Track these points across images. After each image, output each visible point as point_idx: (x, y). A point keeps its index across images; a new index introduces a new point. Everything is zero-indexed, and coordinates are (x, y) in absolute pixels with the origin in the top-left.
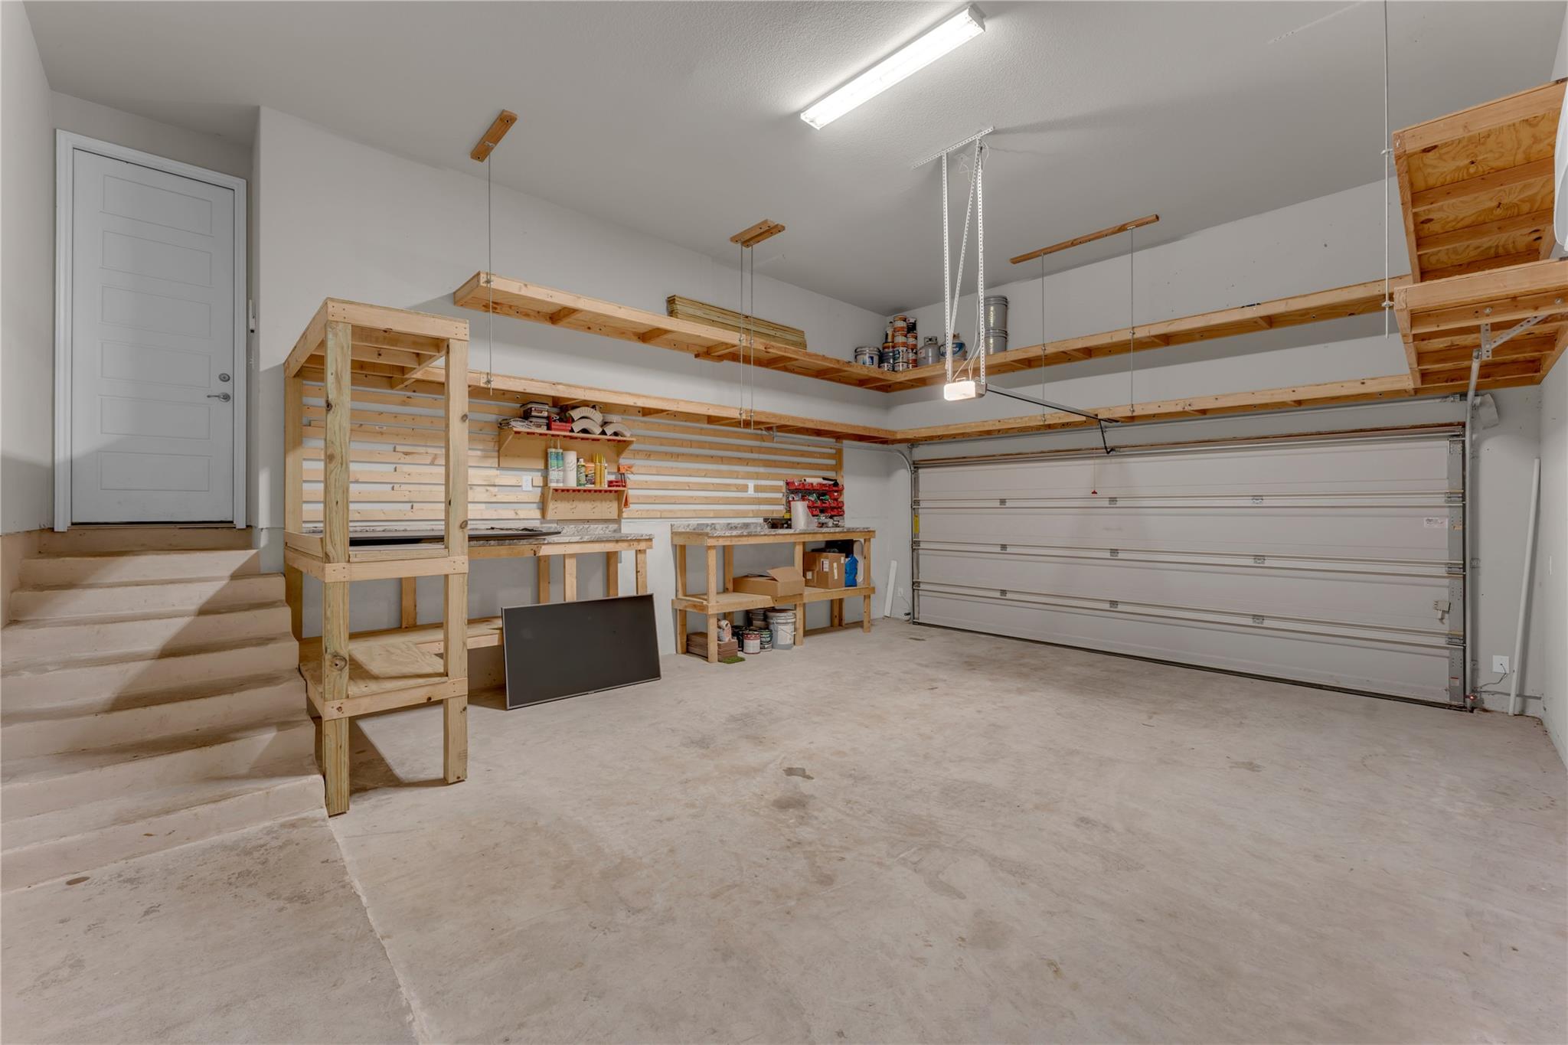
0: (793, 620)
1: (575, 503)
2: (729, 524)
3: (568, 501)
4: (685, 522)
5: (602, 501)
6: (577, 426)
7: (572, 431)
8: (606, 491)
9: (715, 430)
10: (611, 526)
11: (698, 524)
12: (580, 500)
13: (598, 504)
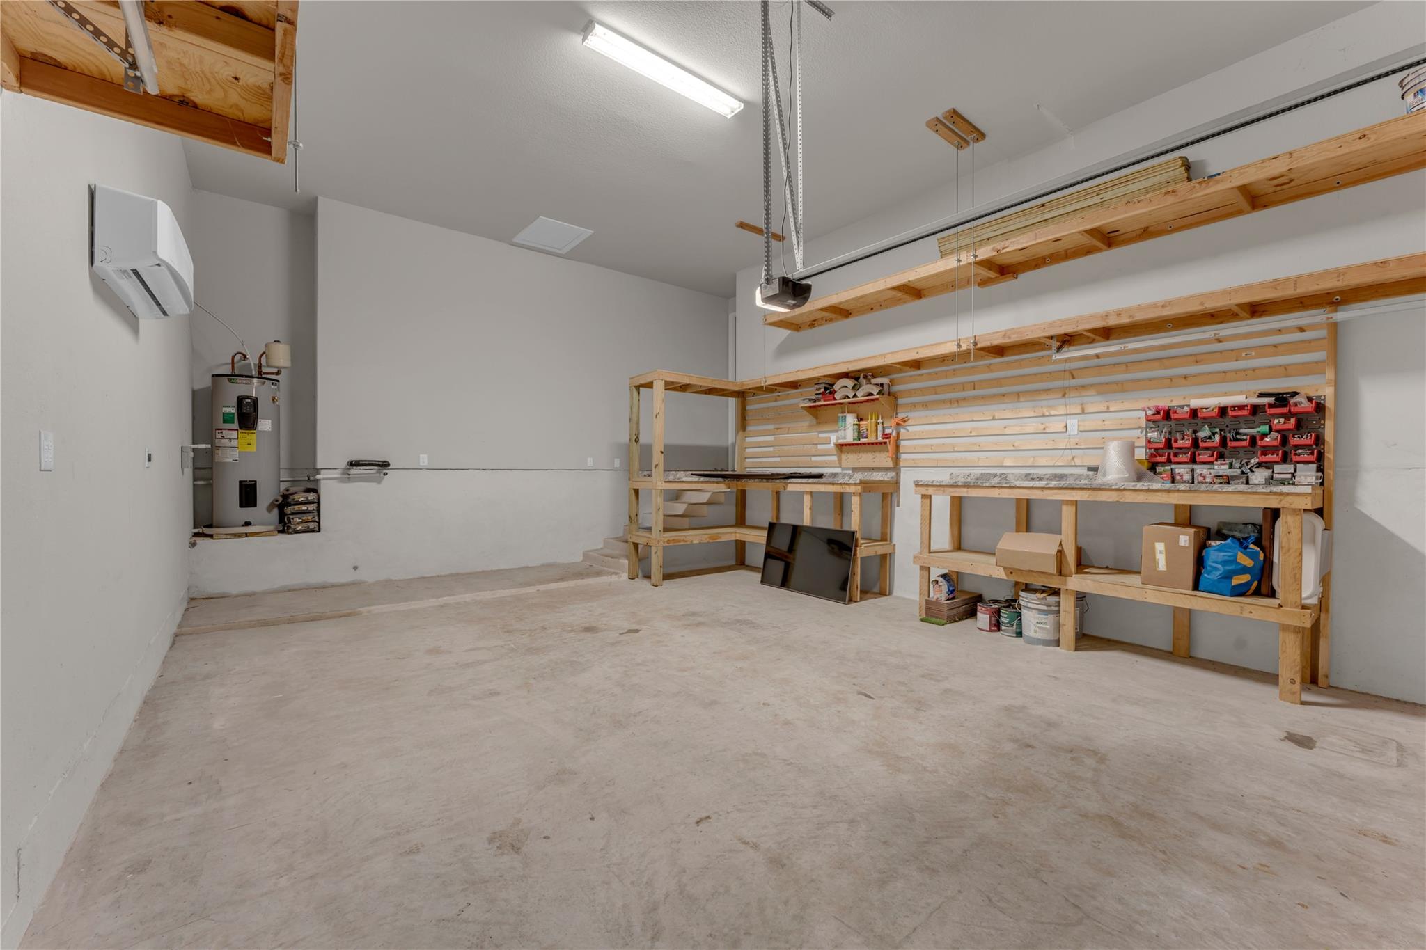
0: (1057, 609)
1: (861, 454)
2: (1030, 474)
3: (856, 453)
4: (966, 471)
5: (880, 451)
6: (837, 396)
7: (835, 399)
8: (881, 443)
9: (1008, 362)
10: (889, 473)
11: (982, 474)
12: (864, 452)
13: (877, 454)
